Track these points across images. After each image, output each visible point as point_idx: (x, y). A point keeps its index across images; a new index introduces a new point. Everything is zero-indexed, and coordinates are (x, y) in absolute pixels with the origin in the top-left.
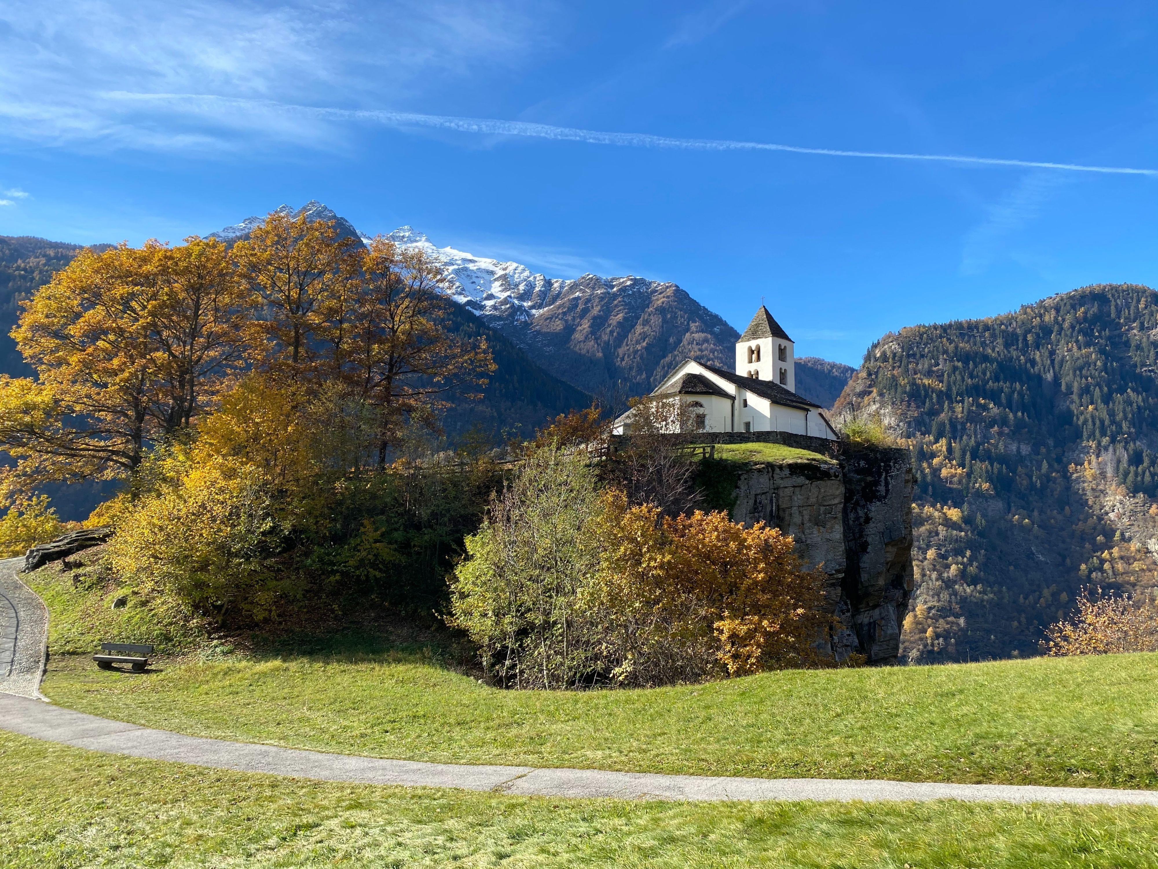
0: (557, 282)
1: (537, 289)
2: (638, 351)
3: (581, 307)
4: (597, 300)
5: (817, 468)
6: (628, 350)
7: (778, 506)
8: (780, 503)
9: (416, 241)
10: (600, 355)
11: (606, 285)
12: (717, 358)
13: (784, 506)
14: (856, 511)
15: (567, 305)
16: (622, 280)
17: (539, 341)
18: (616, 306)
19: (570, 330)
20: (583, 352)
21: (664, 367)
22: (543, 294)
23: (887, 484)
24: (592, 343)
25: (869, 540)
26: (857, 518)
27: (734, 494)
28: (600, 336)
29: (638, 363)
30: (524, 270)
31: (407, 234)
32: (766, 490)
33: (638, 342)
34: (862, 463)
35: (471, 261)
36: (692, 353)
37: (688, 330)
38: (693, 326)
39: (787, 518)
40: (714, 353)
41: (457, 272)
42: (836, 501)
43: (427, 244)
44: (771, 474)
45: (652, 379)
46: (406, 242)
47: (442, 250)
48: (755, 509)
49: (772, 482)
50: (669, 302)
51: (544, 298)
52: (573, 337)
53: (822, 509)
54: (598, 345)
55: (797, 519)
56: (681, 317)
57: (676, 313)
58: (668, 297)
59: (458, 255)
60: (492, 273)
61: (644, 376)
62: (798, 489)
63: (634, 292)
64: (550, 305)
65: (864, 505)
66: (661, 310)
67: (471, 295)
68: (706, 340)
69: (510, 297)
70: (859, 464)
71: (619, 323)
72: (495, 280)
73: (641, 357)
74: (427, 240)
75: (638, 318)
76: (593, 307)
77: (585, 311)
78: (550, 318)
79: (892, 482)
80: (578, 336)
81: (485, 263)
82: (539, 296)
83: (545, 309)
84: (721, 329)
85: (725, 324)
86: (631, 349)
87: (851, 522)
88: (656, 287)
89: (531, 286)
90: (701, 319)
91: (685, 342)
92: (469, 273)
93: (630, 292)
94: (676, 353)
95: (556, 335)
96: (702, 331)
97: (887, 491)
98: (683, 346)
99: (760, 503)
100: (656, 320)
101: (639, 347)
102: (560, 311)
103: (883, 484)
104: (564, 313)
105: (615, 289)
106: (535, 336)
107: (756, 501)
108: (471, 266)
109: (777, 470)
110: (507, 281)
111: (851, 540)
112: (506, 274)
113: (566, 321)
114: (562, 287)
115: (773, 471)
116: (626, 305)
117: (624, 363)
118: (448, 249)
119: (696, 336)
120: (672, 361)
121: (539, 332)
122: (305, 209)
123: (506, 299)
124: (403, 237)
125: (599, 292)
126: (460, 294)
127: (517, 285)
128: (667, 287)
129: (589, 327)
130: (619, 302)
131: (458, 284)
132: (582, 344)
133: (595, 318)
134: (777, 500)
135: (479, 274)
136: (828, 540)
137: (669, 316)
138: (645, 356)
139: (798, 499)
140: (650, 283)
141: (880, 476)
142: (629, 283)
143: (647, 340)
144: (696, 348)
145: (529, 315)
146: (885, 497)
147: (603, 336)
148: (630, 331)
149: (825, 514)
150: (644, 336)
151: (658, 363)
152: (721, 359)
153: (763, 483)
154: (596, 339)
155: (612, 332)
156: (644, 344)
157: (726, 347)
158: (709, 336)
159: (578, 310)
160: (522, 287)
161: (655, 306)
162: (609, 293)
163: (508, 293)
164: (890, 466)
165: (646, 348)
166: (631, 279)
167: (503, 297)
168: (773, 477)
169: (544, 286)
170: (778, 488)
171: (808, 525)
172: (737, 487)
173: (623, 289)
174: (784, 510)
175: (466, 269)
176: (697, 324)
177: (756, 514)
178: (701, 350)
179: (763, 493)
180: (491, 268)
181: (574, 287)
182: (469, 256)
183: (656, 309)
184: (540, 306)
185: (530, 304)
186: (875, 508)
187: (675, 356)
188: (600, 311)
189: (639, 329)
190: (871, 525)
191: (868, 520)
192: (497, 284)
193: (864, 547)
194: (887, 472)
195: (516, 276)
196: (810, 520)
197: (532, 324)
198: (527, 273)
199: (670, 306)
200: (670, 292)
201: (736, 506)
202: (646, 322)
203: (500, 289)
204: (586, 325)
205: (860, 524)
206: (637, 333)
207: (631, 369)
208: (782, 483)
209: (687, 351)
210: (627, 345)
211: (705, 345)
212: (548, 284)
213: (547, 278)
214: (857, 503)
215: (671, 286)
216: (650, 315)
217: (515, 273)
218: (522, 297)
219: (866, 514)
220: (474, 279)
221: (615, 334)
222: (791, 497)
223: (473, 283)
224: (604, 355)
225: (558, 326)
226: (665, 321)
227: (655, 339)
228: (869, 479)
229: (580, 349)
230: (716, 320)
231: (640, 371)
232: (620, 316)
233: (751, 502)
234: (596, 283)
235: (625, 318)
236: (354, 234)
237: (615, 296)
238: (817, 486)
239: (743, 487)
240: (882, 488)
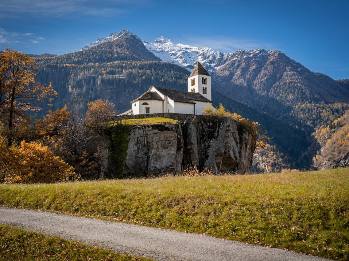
0: (226, 54)
1: (217, 58)
2: (263, 81)
3: (236, 64)
4: (244, 61)
5: (164, 126)
6: (258, 81)
7: (147, 142)
8: (148, 140)
9: (167, 42)
10: (245, 84)
11: (247, 54)
12: (299, 82)
13: (150, 141)
14: (205, 143)
15: (230, 63)
16: (254, 51)
17: (219, 80)
18: (252, 62)
19: (232, 74)
20: (238, 83)
21: (275, 88)
22: (220, 60)
23: (218, 132)
24: (242, 79)
25: (209, 154)
26: (205, 146)
27: (128, 138)
28: (246, 76)
29: (263, 87)
30: (211, 50)
31: (162, 40)
32: (142, 135)
33: (262, 78)
34: (211, 124)
35: (189, 48)
36: (288, 81)
37: (285, 70)
38: (288, 69)
39: (151, 146)
40: (298, 80)
41: (183, 54)
42: (173, 139)
43: (171, 43)
44: (144, 129)
45: (269, 94)
46: (162, 43)
47: (177, 45)
48: (138, 143)
49: (144, 132)
50: (276, 59)
51: (221, 62)
52: (233, 78)
53: (167, 142)
54: (245, 80)
55: (155, 146)
56: (282, 65)
57: (279, 64)
58: (276, 57)
59: (183, 46)
60: (198, 53)
61: (266, 92)
62: (156, 134)
63: (260, 56)
64: (223, 64)
65: (208, 141)
66: (273, 63)
67: (189, 63)
68: (294, 75)
69: (206, 62)
70: (209, 124)
71: (254, 70)
72: (199, 56)
73: (264, 84)
74: (170, 42)
75: (263, 67)
76: (242, 64)
77: (239, 66)
78: (223, 70)
79: (220, 131)
80: (236, 77)
81: (195, 49)
82: (218, 61)
83: (221, 66)
84: (301, 69)
85: (303, 67)
86: (259, 81)
87: (202, 147)
88: (270, 53)
89: (214, 57)
90: (291, 65)
91: (284, 76)
92: (188, 54)
93: (258, 56)
94: (280, 81)
95: (226, 77)
96: (292, 71)
97: (218, 134)
98: (283, 78)
99: (140, 140)
100: (270, 68)
101: (263, 80)
102: (228, 66)
103: (217, 132)
104: (229, 67)
105: (251, 55)
106: (217, 78)
107: (138, 140)
108: (189, 51)
109: (147, 128)
110: (204, 56)
111: (202, 155)
112: (204, 53)
113: (230, 71)
114: (228, 56)
115: (145, 128)
116: (257, 61)
117: (256, 87)
118: (179, 45)
119: (289, 73)
120: (278, 85)
121: (218, 76)
122: (121, 33)
123: (204, 63)
124: (161, 41)
125: (244, 57)
126: (185, 63)
127: (209, 57)
128: (275, 52)
129: (240, 72)
130: (254, 61)
131: (184, 59)
132: (237, 80)
133: (243, 68)
134: (147, 139)
135: (192, 54)
136: (169, 154)
137: (276, 65)
138: (266, 84)
139: (156, 138)
140: (267, 51)
141: (216, 129)
142: (258, 52)
143: (266, 76)
144: (289, 78)
145: (214, 69)
146: (217, 137)
147: (247, 76)
148: (259, 73)
149: (168, 144)
150: (265, 75)
151: (272, 86)
152: (301, 82)
153: (141, 132)
154: (244, 78)
155: (250, 74)
156: (265, 78)
157: (304, 77)
158: (295, 73)
159: (235, 65)
160: (211, 58)
161: (270, 61)
162: (249, 57)
163: (205, 61)
164: (221, 125)
165: (266, 80)
166: (259, 50)
167: (202, 63)
168: (145, 130)
169: (220, 56)
170: (147, 135)
171: (160, 148)
172: (130, 135)
173: (255, 55)
174: (150, 143)
175: (187, 52)
176: (290, 68)
177: (138, 145)
178: (291, 79)
179: (141, 137)
180: (197, 51)
181: (233, 56)
182: (188, 46)
183: (270, 63)
184: (219, 65)
185: (214, 64)
186: (212, 142)
187: (280, 83)
188: (245, 65)
189: (263, 72)
190: (210, 148)
191: (209, 146)
192: (200, 57)
193: (207, 157)
194: (219, 127)
195: (208, 53)
196: (161, 147)
197: (215, 73)
198: (213, 52)
199: (277, 61)
200: (276, 54)
201: (129, 142)
202: (266, 69)
203: (201, 59)
204: (239, 72)
205: (206, 148)
206: (262, 74)
207: (260, 89)
208: (149, 133)
209: (285, 80)
210: (258, 79)
211: (294, 77)
212: (222, 55)
213: (221, 53)
214: (205, 140)
215: (277, 52)
216: (267, 65)
217: (207, 52)
218: (211, 62)
219: (208, 144)
220: (190, 56)
221: (252, 75)
222: (152, 138)
223: (190, 57)
224: (247, 84)
225: (227, 73)
226: (274, 67)
227: (270, 75)
228: (212, 130)
229: (237, 83)
230: (299, 65)
231: (264, 91)
232: (254, 67)
233: (136, 140)
234: (243, 53)
235: (256, 67)
236: (141, 41)
237: (251, 58)
238: (164, 133)
239: (132, 135)
240: (216, 134)
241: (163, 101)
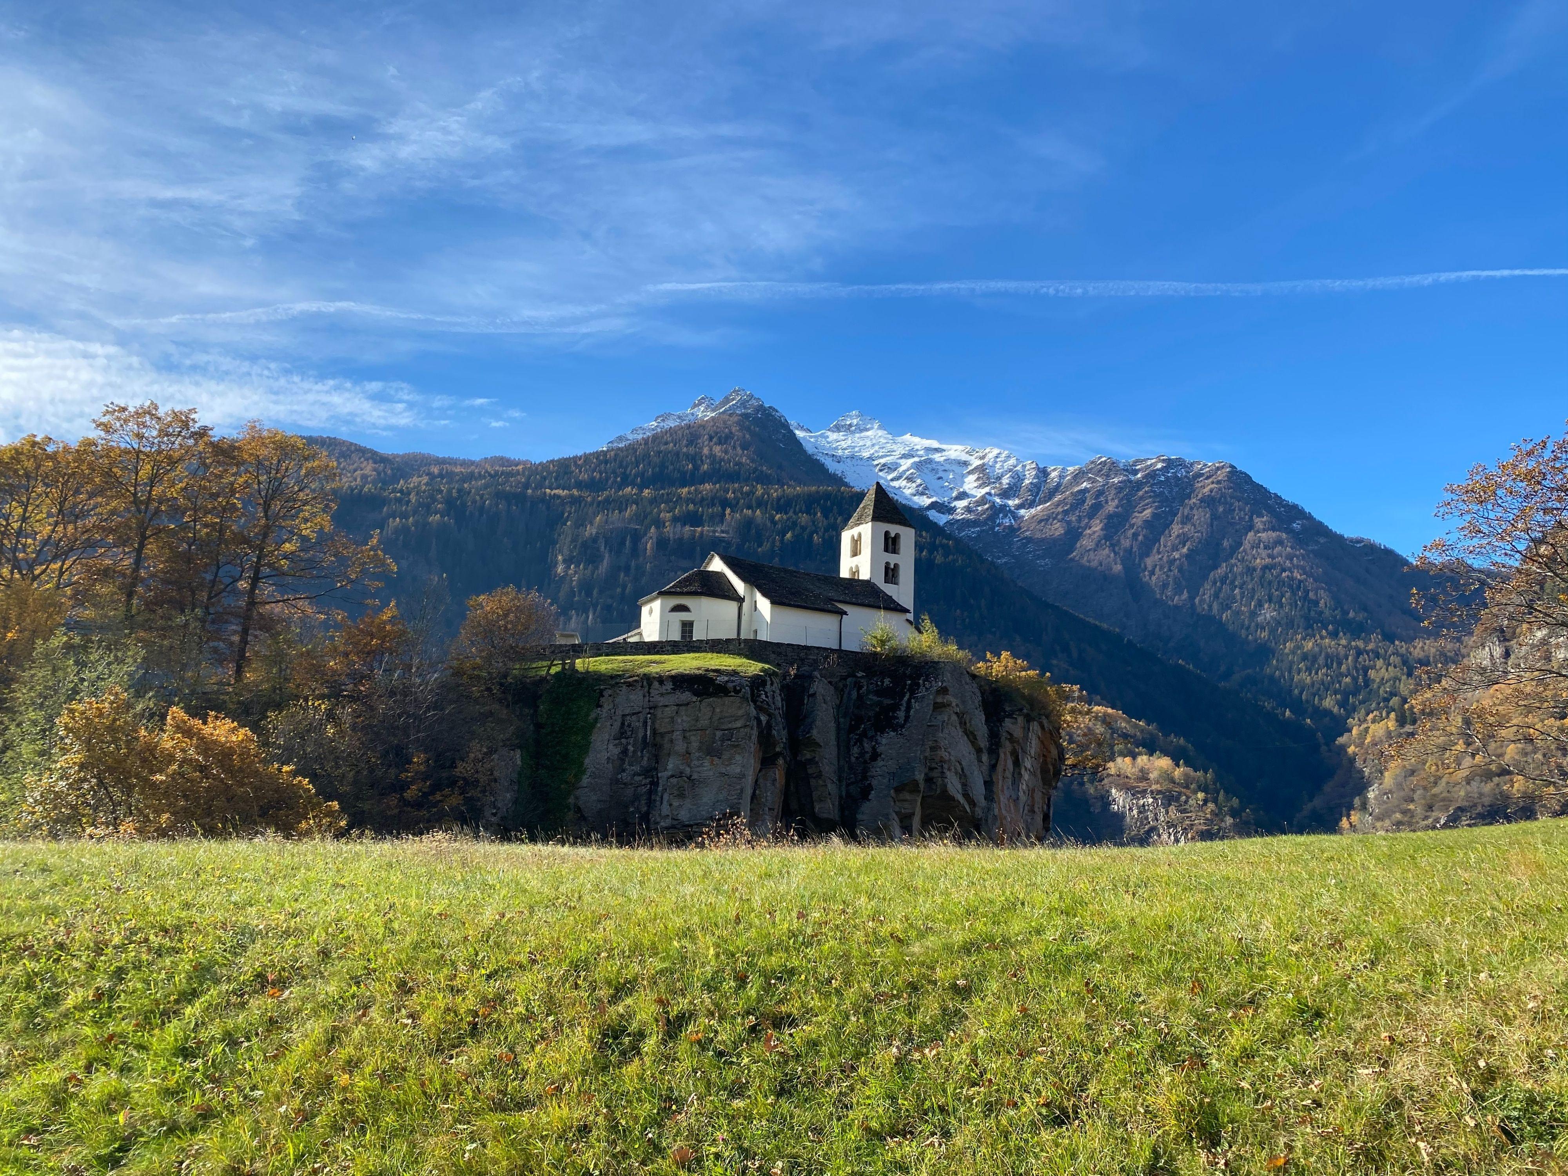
0: (1055, 470)
1: (1027, 482)
2: (1175, 560)
3: (1089, 502)
4: (1113, 492)
5: (711, 681)
6: (1161, 559)
7: (654, 731)
8: (657, 726)
9: (867, 430)
10: (1118, 568)
11: (1127, 470)
12: (1298, 567)
13: (662, 730)
14: (861, 744)
15: (1070, 499)
16: (1149, 463)
17: (1030, 552)
18: (1142, 498)
19: (1073, 535)
20: (1094, 564)
21: (1215, 583)
22: (1035, 488)
23: (909, 708)
24: (1107, 551)
25: (874, 783)
26: (862, 753)
27: (593, 715)
28: (1119, 541)
29: (1175, 578)
30: (1008, 457)
31: (855, 422)
32: (637, 710)
33: (1175, 548)
34: (887, 681)
35: (937, 450)
36: (1258, 561)
37: (1251, 527)
38: (1258, 522)
39: (667, 746)
40: (1291, 560)
41: (918, 466)
42: (738, 724)
43: (881, 433)
44: (646, 689)
45: (1197, 600)
46: (853, 433)
47: (899, 439)
48: (622, 734)
49: (647, 699)
50: (1220, 489)
51: (1037, 494)
52: (1078, 545)
53: (719, 734)
54: (1115, 554)
55: (680, 747)
56: (1240, 510)
57: (1231, 505)
58: (1219, 482)
59: (919, 443)
60: (966, 464)
61: (1185, 595)
62: (684, 708)
63: (1167, 478)
64: (1046, 502)
65: (872, 737)
66: (1209, 502)
67: (937, 495)
68: (1279, 542)
69: (989, 494)
70: (883, 682)
71: (1146, 521)
72: (969, 473)
73: (1180, 570)
74: (880, 428)
75: (1176, 515)
76: (1107, 502)
77: (1096, 508)
78: (1046, 520)
79: (915, 705)
80: (1086, 543)
81: (955, 451)
82: (1030, 490)
83: (1039, 508)
84: (1302, 525)
85: (1309, 517)
86: (1165, 559)
87: (853, 759)
88: (1201, 469)
89: (1018, 478)
90: (1271, 510)
91: (1246, 545)
92: (934, 466)
93: (1162, 478)
94: (1233, 561)
95: (1054, 541)
96: (1273, 529)
97: (907, 718)
98: (1244, 551)
99: (629, 726)
100: (1201, 516)
101: (1176, 555)
102: (1060, 509)
103: (903, 709)
104: (1066, 512)
105: (1139, 476)
106: (1025, 545)
107: (623, 724)
108: (937, 457)
109: (656, 684)
110: (984, 474)
111: (852, 783)
112: (984, 465)
113: (1069, 523)
114: (1061, 477)
115: (650, 685)
116: (1156, 496)
117: (1154, 578)
118: (907, 437)
119: (1263, 535)
120: (1227, 574)
121: (1029, 540)
122: (727, 400)
123: (983, 497)
124: (850, 425)
125: (1116, 480)
126: (922, 494)
127: (999, 478)
128: (1218, 469)
129: (1102, 529)
130: (1146, 492)
131: (919, 481)
132: (1091, 553)
133: (1110, 517)
134: (653, 723)
135: (947, 467)
136: (723, 775)
137: (1221, 509)
138: (1186, 567)
139: (684, 720)
140: (1192, 464)
141: (901, 699)
142: (1159, 466)
143: (1188, 544)
144: (1264, 553)
145: (1015, 517)
146: (902, 726)
147: (1123, 541)
148: (1163, 532)
149: (723, 741)
150: (1184, 539)
151: (1205, 577)
152: (1303, 568)
153: (637, 698)
154: (1113, 546)
155: (1135, 535)
156: (1185, 550)
157: (1313, 551)
158: (1284, 535)
159: (1086, 506)
160: (1005, 481)
161: (1200, 496)
162: (1130, 481)
163: (987, 489)
164: (918, 685)
165: (1187, 556)
166: (1164, 461)
167: (979, 495)
168: (649, 693)
169: (1037, 476)
170: (655, 707)
171: (697, 754)
172: (599, 706)
173: (1152, 475)
174: (662, 735)
175: (930, 461)
176: (1265, 519)
177: (624, 741)
178: (1271, 556)
179: (634, 714)
180: (964, 457)
181: (1078, 476)
182: (935, 444)
183: (1202, 500)
184: (1031, 505)
185: (1017, 501)
186: (887, 741)
187: (1233, 566)
188: (1117, 507)
189: (1176, 529)
190: (880, 763)
191: (875, 756)
192: (972, 478)
193: (865, 793)
194: (912, 692)
195: (998, 466)
196: (700, 749)
197: (1020, 528)
198: (1012, 461)
199: (1223, 495)
200: (1221, 475)
201: (595, 730)
202: (1187, 519)
203: (976, 484)
204: (1097, 527)
205: (865, 762)
206: (1174, 536)
207: (1165, 586)
208: (662, 701)
209: (1250, 557)
210: (1159, 552)
211: (1278, 549)
212: (1043, 473)
213: (1041, 466)
214: (864, 734)
215: (1223, 467)
216: (1192, 509)
217: (996, 462)
218: (1006, 494)
219: (874, 748)
220: (941, 474)
221: (1140, 538)
222: (672, 718)
223: (940, 478)
224: (1124, 568)
225: (1057, 529)
226: (1214, 517)
227: (1200, 542)
228: (887, 701)
229: (1089, 561)
230: (1295, 512)
231: (1178, 591)
232: (1148, 513)
233: (617, 725)
234: (1111, 468)
235: (1154, 515)
236: (786, 426)
237: (1139, 485)
238: (709, 705)
239: (607, 706)
240: (901, 714)
241: (740, 600)
